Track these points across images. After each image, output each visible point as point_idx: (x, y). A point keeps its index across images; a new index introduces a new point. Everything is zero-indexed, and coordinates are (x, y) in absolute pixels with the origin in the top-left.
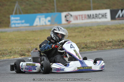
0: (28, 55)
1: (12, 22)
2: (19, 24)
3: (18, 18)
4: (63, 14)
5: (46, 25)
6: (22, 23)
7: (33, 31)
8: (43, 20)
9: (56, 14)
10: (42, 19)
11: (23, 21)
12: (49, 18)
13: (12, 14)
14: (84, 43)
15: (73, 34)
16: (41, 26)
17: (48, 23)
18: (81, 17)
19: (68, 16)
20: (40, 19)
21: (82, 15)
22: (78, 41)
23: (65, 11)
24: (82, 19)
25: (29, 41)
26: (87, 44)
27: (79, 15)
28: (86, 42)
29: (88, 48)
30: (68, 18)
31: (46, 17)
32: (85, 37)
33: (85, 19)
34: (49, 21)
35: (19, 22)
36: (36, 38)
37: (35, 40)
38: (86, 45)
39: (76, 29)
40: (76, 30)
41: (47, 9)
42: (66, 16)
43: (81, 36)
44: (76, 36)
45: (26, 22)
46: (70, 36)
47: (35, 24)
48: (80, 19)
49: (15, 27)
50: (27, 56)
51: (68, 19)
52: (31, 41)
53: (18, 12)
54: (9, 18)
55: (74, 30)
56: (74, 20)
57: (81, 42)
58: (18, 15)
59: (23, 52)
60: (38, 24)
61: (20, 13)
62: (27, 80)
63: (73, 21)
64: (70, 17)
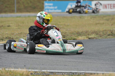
1: (46, 8)
2: (52, 9)
3: (51, 4)
6: (55, 9)
7: (64, 17)
9: (87, 2)
11: (56, 8)
14: (110, 31)
15: (101, 22)
18: (110, 6)
19: (98, 4)
20: (71, 6)
21: (111, 4)
22: (105, 29)
24: (111, 8)
25: (60, 26)
26: (113, 31)
27: (108, 5)
28: (112, 29)
29: (113, 35)
30: (98, 6)
32: (112, 25)
33: (113, 8)
35: (52, 8)
36: (66, 24)
37: (65, 25)
38: (112, 33)
39: (104, 17)
40: (105, 18)
42: (96, 5)
43: (108, 24)
44: (104, 23)
45: (58, 9)
46: (98, 24)
48: (109, 8)
52: (62, 26)
54: (43, 4)
55: (102, 18)
57: (107, 29)
58: (52, 1)
63: (102, 10)
64: (100, 6)
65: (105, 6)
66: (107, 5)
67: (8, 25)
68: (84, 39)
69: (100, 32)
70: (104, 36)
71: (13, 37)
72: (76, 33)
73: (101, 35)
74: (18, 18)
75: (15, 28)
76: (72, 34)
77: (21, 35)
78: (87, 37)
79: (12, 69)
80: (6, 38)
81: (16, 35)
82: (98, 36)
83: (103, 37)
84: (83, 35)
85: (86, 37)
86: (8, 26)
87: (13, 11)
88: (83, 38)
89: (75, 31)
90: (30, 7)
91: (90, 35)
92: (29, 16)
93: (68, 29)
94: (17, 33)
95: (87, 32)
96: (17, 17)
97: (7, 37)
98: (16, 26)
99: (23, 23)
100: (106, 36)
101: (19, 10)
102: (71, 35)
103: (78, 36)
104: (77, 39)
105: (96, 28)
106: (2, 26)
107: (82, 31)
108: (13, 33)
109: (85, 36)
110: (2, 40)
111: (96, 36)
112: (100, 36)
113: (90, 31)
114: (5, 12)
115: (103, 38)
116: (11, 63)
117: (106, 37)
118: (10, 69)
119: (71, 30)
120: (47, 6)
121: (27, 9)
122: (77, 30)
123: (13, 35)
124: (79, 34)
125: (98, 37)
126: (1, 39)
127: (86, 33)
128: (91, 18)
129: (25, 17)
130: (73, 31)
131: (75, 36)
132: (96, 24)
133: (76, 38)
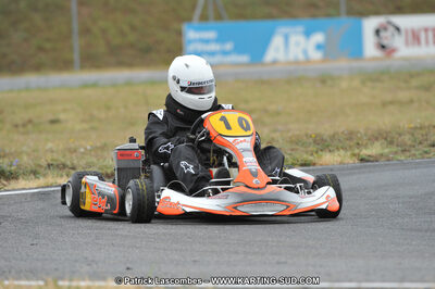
1: (190, 48)
2: (212, 53)
3: (211, 35)
4: (370, 24)
5: (308, 61)
6: (225, 53)
7: (262, 82)
8: (297, 44)
9: (344, 23)
10: (293, 39)
11: (229, 46)
12: (319, 38)
13: (189, 20)
15: (403, 95)
16: (289, 63)
17: (316, 55)
18: (430, 34)
19: (385, 29)
20: (286, 38)
22: (418, 121)
23: (377, 13)
27: (426, 30)
30: (386, 38)
31: (308, 34)
34: (319, 47)
35: (213, 47)
36: (272, 108)
37: (266, 111)
39: (412, 76)
40: (414, 82)
41: (314, 6)
42: (377, 32)
43: (428, 102)
44: (412, 101)
45: (238, 50)
46: (391, 103)
47: (270, 56)
48: (427, 42)
51: (385, 42)
53: (211, 13)
54: (180, 33)
55: (406, 81)
56: (407, 43)
57: (427, 124)
58: (212, 23)
60: (281, 56)
61: (219, 18)
62: (237, 253)
63: (404, 51)
64: (393, 35)
65: (415, 37)
66: (420, 30)
67: (51, 117)
68: (341, 163)
69: (400, 135)
70: (417, 150)
71: (75, 162)
72: (311, 140)
73: (405, 144)
74: (88, 92)
75: (78, 127)
76: (297, 144)
77: (105, 154)
78: (354, 155)
79: (84, 280)
80: (49, 165)
81: (83, 153)
82: (394, 149)
83: (413, 152)
84: (338, 149)
85: (349, 153)
86: (53, 122)
87: (66, 65)
88: (339, 159)
89: (306, 135)
90: (132, 46)
91: (366, 146)
92: (129, 83)
93: (280, 127)
94: (89, 147)
95: (351, 135)
96: (85, 86)
97: (55, 163)
98: (83, 121)
99: (108, 108)
100: (426, 149)
101: (91, 61)
102: (292, 150)
103: (320, 153)
104: (314, 164)
105: (385, 121)
106: (30, 121)
107: (332, 133)
108: (72, 146)
109: (344, 148)
110: (35, 173)
111: (386, 151)
112: (404, 151)
113: (362, 131)
114: (38, 68)
115: (414, 155)
116: (76, 261)
117: (426, 152)
118: (74, 284)
119: (289, 131)
120: (195, 41)
121: (119, 55)
122: (313, 128)
123: (74, 155)
124: (323, 144)
125: (396, 153)
126: (29, 169)
127: (350, 140)
128: (363, 83)
129: (114, 85)
130: (297, 133)
131: (307, 153)
132: (384, 104)
133: (311, 158)
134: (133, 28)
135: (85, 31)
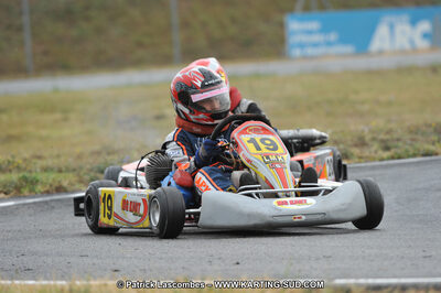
0: (360, 158)
1: (293, 39)
2: (315, 45)
3: (314, 25)
5: (414, 50)
6: (329, 44)
7: (371, 73)
8: (403, 33)
11: (333, 37)
12: (425, 26)
13: (291, 10)
20: (392, 27)
31: (414, 22)
34: (425, 36)
35: (317, 38)
37: (377, 101)
45: (343, 40)
49: (305, 58)
50: (357, 160)
52: (365, 107)
54: (282, 25)
59: (342, 146)
60: (387, 46)
72: (431, 130)
76: (416, 133)
86: (159, 117)
90: (232, 39)
93: (394, 117)
102: (413, 140)
131: (428, 142)
133: (433, 148)
134: (234, 20)
135: (185, 25)
